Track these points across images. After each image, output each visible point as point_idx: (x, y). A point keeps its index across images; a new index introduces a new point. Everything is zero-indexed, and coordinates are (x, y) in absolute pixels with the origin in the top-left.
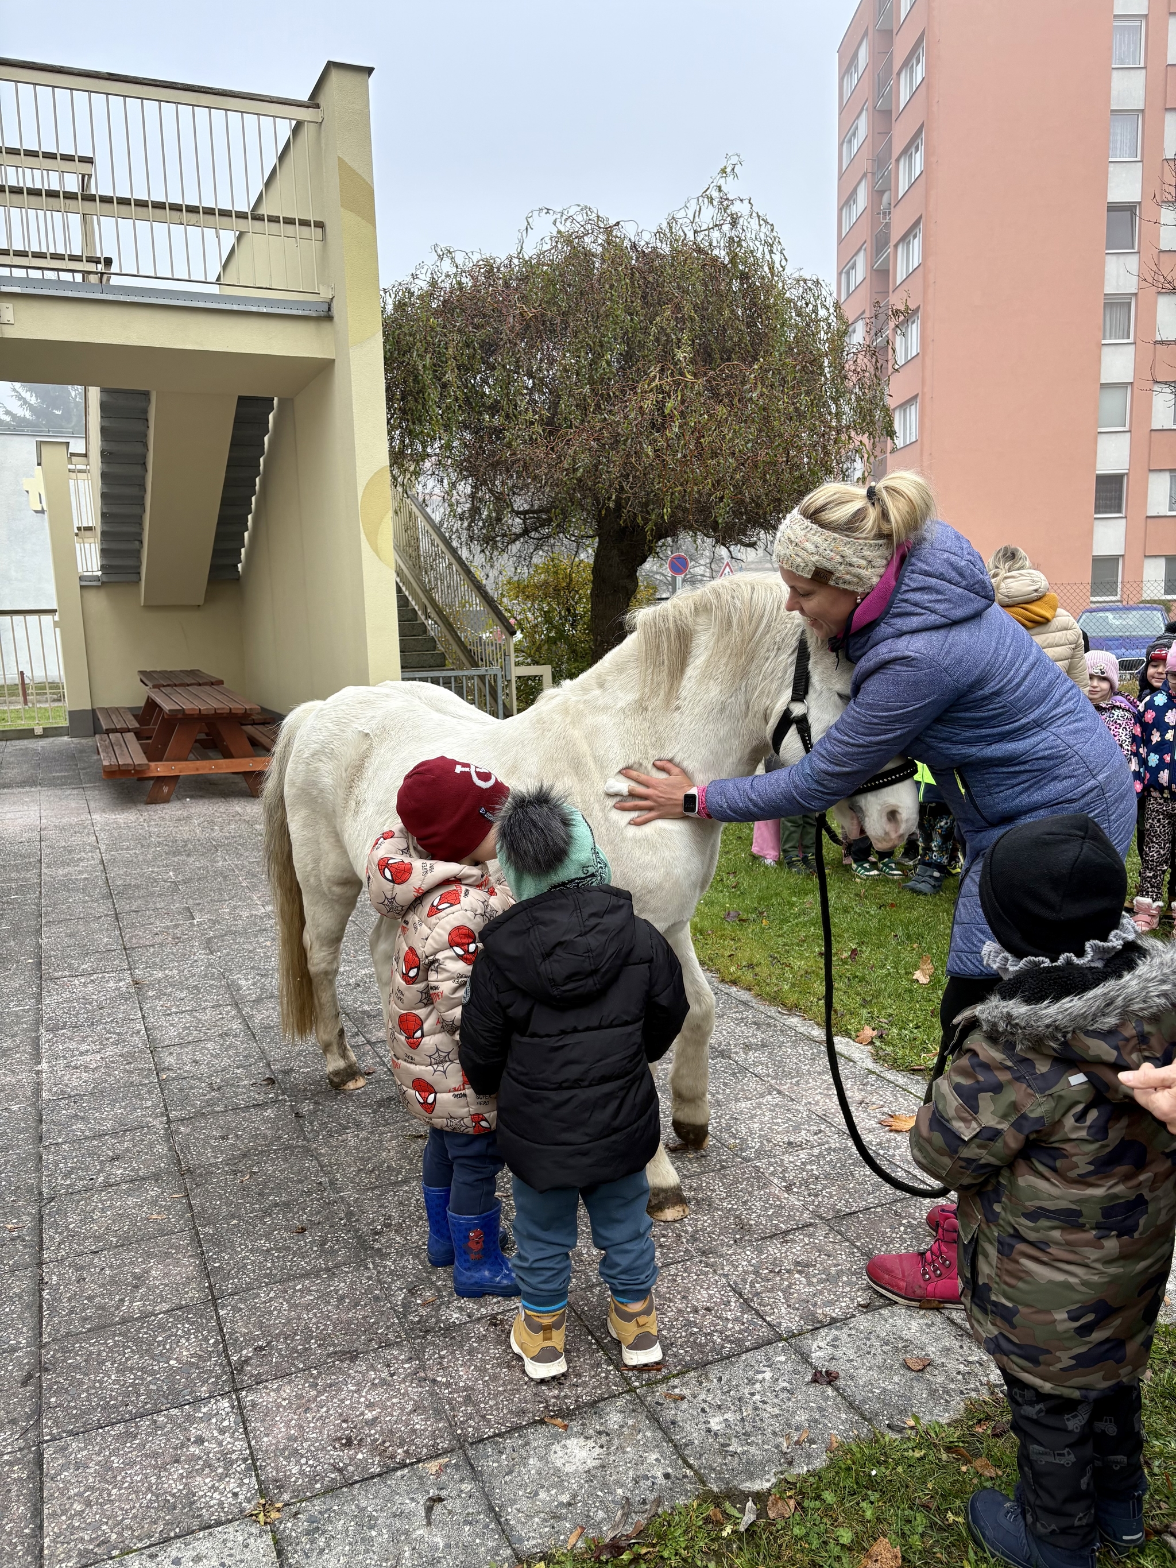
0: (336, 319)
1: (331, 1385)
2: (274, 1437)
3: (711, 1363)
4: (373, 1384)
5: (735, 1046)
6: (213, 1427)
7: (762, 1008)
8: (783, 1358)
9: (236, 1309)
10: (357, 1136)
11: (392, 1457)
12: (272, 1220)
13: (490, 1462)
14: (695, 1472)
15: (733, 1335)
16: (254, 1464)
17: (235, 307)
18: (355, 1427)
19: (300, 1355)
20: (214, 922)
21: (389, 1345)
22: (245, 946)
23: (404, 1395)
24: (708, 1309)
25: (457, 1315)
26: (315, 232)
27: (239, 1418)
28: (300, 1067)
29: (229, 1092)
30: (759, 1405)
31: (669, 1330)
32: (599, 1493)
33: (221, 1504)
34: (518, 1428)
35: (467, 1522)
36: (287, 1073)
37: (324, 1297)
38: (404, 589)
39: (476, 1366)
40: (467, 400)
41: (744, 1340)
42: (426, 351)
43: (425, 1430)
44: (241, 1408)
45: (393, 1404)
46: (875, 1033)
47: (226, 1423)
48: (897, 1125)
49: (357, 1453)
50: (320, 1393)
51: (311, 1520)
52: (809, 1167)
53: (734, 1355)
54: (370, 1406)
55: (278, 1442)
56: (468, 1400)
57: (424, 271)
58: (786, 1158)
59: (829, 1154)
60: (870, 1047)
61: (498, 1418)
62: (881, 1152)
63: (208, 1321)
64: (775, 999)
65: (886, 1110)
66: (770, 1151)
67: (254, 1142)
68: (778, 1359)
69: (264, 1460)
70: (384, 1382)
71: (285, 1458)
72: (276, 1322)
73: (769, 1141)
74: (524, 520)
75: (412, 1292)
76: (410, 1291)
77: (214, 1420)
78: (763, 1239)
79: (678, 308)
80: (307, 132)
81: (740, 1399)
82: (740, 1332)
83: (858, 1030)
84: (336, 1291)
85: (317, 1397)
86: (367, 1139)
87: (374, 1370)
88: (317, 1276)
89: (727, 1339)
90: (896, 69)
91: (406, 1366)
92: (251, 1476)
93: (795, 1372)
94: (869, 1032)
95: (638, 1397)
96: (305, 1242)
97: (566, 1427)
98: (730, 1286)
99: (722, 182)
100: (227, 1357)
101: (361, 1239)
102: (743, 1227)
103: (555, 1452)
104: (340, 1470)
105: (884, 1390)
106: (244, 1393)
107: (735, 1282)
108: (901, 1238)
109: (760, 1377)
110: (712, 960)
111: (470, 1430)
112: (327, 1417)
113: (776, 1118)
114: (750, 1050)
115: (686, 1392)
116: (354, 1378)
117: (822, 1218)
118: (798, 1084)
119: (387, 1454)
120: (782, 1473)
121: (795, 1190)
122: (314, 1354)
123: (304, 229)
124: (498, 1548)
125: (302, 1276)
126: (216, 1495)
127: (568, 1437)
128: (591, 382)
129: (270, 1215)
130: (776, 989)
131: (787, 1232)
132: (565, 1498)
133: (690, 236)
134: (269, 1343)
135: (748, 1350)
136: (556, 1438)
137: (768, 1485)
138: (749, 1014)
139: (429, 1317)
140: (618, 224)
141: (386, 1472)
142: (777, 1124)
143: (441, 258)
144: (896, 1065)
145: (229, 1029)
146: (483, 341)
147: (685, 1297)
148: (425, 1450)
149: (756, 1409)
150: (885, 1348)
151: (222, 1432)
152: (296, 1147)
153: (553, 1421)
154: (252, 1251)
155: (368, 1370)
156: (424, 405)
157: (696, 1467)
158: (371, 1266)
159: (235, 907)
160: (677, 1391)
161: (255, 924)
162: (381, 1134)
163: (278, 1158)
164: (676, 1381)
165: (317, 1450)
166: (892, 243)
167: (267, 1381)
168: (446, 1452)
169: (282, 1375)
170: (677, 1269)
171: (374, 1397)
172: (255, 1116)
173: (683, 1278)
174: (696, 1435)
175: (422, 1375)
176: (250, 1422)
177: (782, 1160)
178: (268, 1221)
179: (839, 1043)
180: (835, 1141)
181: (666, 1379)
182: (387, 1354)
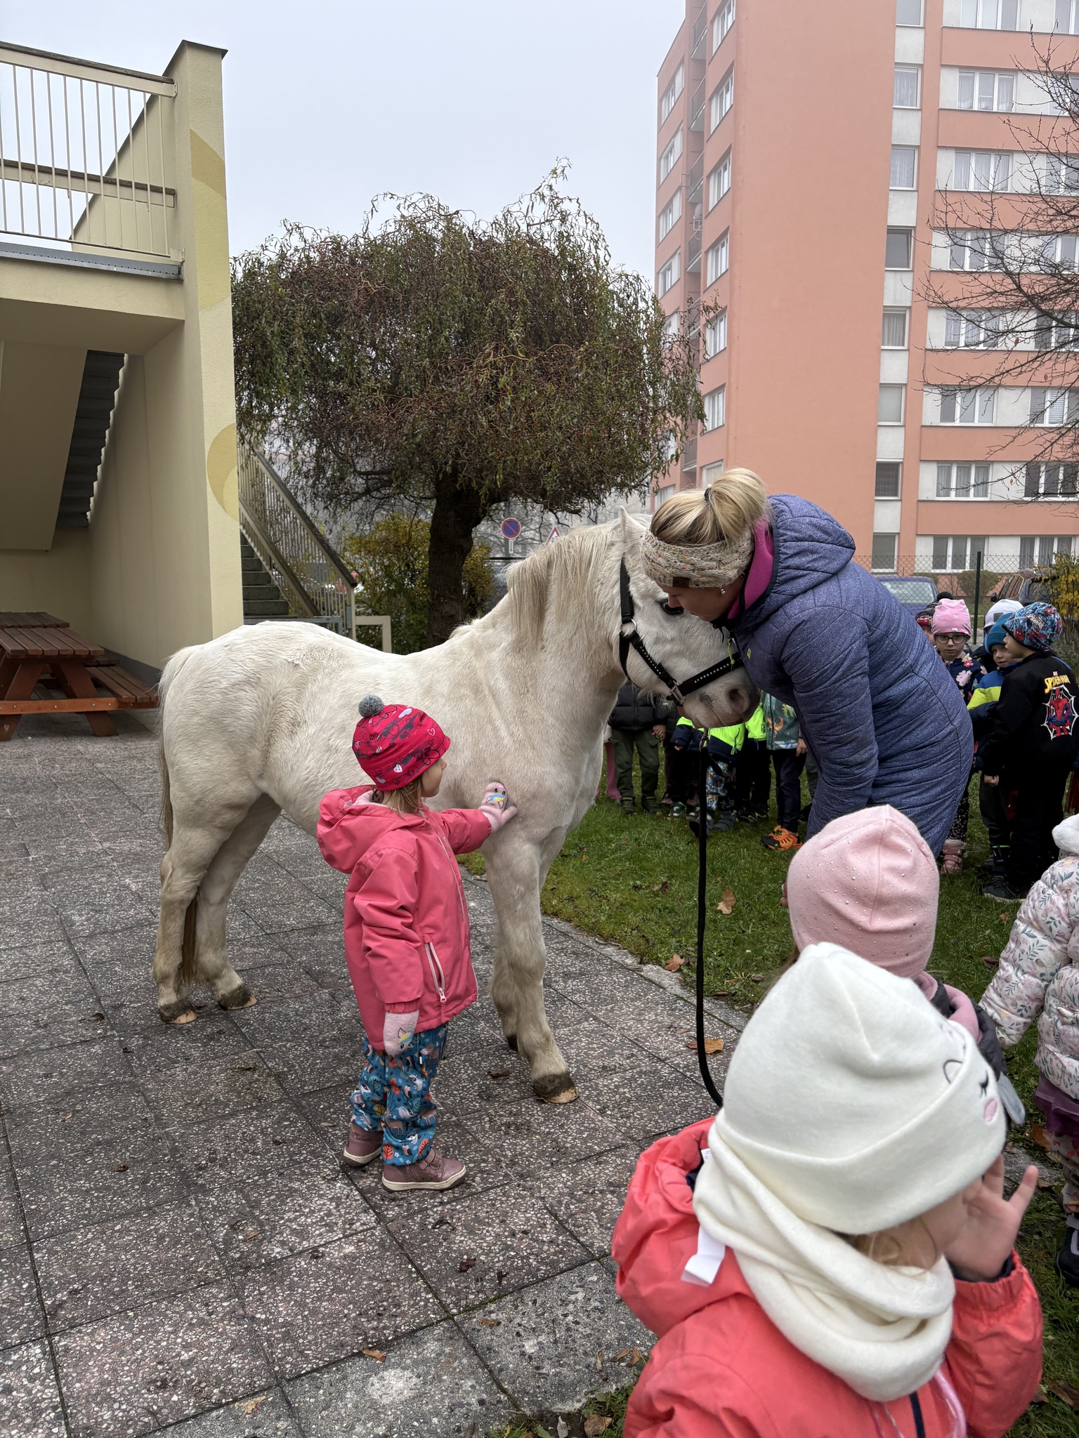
0: (186, 282)
1: (146, 1327)
2: (87, 1383)
3: (526, 1286)
4: (190, 1324)
5: (555, 976)
6: (23, 1375)
7: (581, 938)
8: (595, 1278)
9: (51, 1252)
10: (186, 1070)
11: (208, 1397)
12: (93, 1160)
13: (306, 1397)
14: (510, 1397)
15: (548, 1257)
16: (64, 1412)
17: (85, 265)
18: (170, 1369)
19: (117, 1297)
20: (50, 858)
21: (208, 1283)
22: (80, 882)
23: (221, 1334)
24: (525, 1232)
25: (279, 1250)
26: (167, 199)
27: (51, 1365)
28: (131, 1002)
29: (55, 1029)
30: (572, 1325)
31: (487, 1255)
32: (416, 1424)
34: (336, 1362)
36: (117, 1008)
37: (144, 1237)
38: (249, 540)
39: (295, 1301)
40: (313, 365)
41: (558, 1261)
42: (274, 318)
43: (243, 1368)
44: (53, 1353)
45: (211, 1344)
46: (682, 961)
47: (37, 1370)
49: (172, 1395)
50: (135, 1335)
52: (621, 1090)
53: (548, 1277)
55: (91, 1388)
56: (287, 1337)
57: (273, 243)
58: (601, 1082)
59: (641, 1077)
60: (678, 974)
61: (314, 1353)
62: (688, 1074)
63: (22, 1265)
64: (593, 930)
65: (692, 1034)
66: (586, 1075)
67: (79, 1079)
68: (590, 1279)
69: (75, 1408)
70: (202, 1322)
71: (97, 1404)
72: (93, 1263)
73: (585, 1066)
74: (367, 480)
75: (234, 1228)
76: (232, 1227)
77: (24, 1368)
78: (578, 1161)
79: (511, 292)
80: (161, 105)
81: (553, 1321)
82: (555, 1254)
83: (667, 959)
84: (156, 1230)
85: (132, 1339)
86: (196, 1073)
87: (193, 1310)
88: (137, 1216)
89: (542, 1261)
90: (708, 95)
91: (225, 1304)
92: (60, 1425)
93: (606, 1291)
95: (456, 1324)
96: (127, 1181)
97: (384, 1359)
98: (546, 1208)
99: (553, 182)
100: (41, 1302)
101: (184, 1176)
102: (560, 1150)
103: (373, 1385)
104: (153, 1414)
106: (57, 1338)
107: (551, 1205)
109: (573, 1297)
111: (288, 1366)
112: (142, 1360)
113: (592, 1043)
114: (569, 978)
115: (502, 1316)
116: (171, 1319)
117: (633, 1139)
118: (612, 1010)
119: (203, 1394)
120: (592, 1392)
121: (609, 1112)
122: (131, 1296)
123: (156, 195)
125: (122, 1216)
127: (386, 1369)
128: (431, 355)
129: (91, 1154)
130: (593, 920)
131: (600, 1154)
132: (381, 1430)
133: (524, 228)
134: (84, 1286)
135: (562, 1272)
136: (373, 1370)
137: (578, 1405)
138: (569, 944)
139: (250, 1252)
140: (457, 212)
141: (201, 1413)
142: (593, 1049)
143: (290, 232)
145: (60, 965)
146: (329, 312)
147: (503, 1221)
148: (242, 1389)
149: (568, 1329)
151: (32, 1379)
152: (122, 1083)
153: (371, 1353)
154: (70, 1192)
155: (186, 1311)
156: (271, 369)
157: (510, 1392)
158: (193, 1203)
159: (72, 844)
160: (494, 1316)
161: (92, 860)
162: (210, 1067)
163: (103, 1094)
164: (493, 1307)
165: (130, 1394)
166: (703, 250)
167: (81, 1325)
168: (262, 1390)
169: (97, 1318)
170: (496, 1193)
171: (191, 1337)
172: (81, 1052)
173: (502, 1202)
174: (510, 1359)
175: (241, 1312)
176: (62, 1367)
177: (597, 1084)
178: (89, 1160)
179: (650, 970)
180: (645, 1064)
181: (483, 1304)
182: (206, 1292)
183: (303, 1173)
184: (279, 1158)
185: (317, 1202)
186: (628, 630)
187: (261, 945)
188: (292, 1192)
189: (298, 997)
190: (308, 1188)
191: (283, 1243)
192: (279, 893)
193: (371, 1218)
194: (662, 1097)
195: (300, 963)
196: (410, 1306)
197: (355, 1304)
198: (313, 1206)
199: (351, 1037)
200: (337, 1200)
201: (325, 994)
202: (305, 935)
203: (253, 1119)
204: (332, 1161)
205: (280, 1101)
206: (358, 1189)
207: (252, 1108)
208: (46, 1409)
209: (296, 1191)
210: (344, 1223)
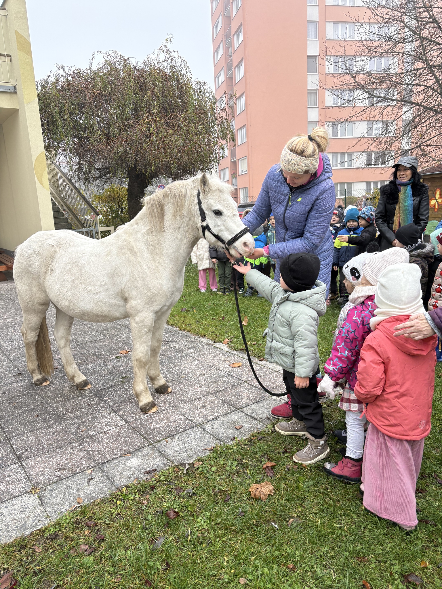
0: (18, 93)
1: (53, 456)
2: (35, 472)
3: (176, 435)
4: (67, 454)
5: (184, 349)
6: (13, 472)
7: (193, 337)
8: (197, 430)
9: (16, 441)
10: (54, 387)
11: (75, 471)
12: (26, 415)
13: (106, 467)
14: (171, 461)
16: (29, 479)
18: (62, 465)
19: (41, 450)
21: (71, 443)
23: (78, 455)
24: (175, 421)
25: (94, 433)
26: (7, 59)
27: (22, 469)
29: (4, 379)
31: (163, 428)
32: (142, 470)
33: (19, 491)
34: (115, 458)
35: (100, 483)
36: (25, 371)
37: (48, 433)
38: (53, 199)
39: (101, 445)
40: (74, 126)
41: (186, 427)
42: (56, 106)
43: (86, 463)
44: (22, 466)
45: (74, 458)
46: (229, 340)
47: (18, 470)
48: (234, 365)
49: (63, 472)
50: (49, 458)
51: (50, 490)
52: (207, 380)
53: (183, 432)
54: (67, 459)
55: (37, 473)
56: (99, 454)
57: (52, 74)
58: (200, 378)
59: (213, 376)
60: (227, 345)
61: (108, 457)
62: (230, 374)
63: (7, 445)
64: (197, 334)
65: (231, 362)
66: (195, 377)
67: (16, 393)
69: (32, 478)
70: (71, 453)
71: (39, 476)
72: (31, 442)
74: (100, 172)
75: (78, 428)
76: (77, 428)
77: (13, 470)
78: (192, 401)
79: (153, 92)
80: (2, 19)
81: (184, 442)
82: (184, 426)
83: (223, 340)
84: (52, 431)
86: (58, 388)
87: (67, 450)
88: (44, 428)
89: (181, 428)
91: (78, 448)
93: (201, 433)
94: (227, 340)
95: (153, 446)
96: (39, 419)
97: (131, 456)
98: (181, 414)
99: (166, 44)
100: (16, 453)
101: (59, 416)
102: (186, 398)
103: (128, 462)
104: (58, 477)
105: (227, 434)
106: (23, 462)
107: (183, 413)
108: (234, 396)
109: (190, 436)
110: (176, 324)
111: (100, 461)
112: (52, 464)
114: (189, 349)
115: (168, 442)
116: (60, 453)
117: (210, 393)
118: (204, 357)
120: (196, 458)
121: (202, 386)
122: (46, 449)
123: (3, 57)
124: (111, 488)
125: (39, 429)
126: (17, 489)
127: (132, 458)
128: (122, 120)
129: (25, 413)
130: (198, 331)
131: (199, 398)
132: (131, 473)
133: (156, 64)
134: (29, 448)
135: (187, 430)
136: (128, 459)
137: (192, 461)
138: (189, 339)
139: (84, 434)
140: (128, 59)
141: (74, 474)
142: (197, 369)
143: (59, 69)
144: (235, 349)
146: (78, 103)
147: (168, 419)
148: (86, 468)
149: (189, 444)
150: (228, 424)
152: (32, 393)
153: (127, 455)
154: (20, 424)
155: (65, 451)
156: (57, 128)
158: (63, 423)
160: (165, 443)
162: (63, 386)
163: (26, 397)
164: (165, 440)
165: (50, 473)
166: (233, 68)
167: (30, 458)
168: (93, 467)
169: (35, 455)
170: (165, 412)
171: (67, 457)
172: (16, 386)
173: (167, 414)
174: (171, 452)
175: (83, 449)
176: (26, 469)
177: (198, 379)
178: (24, 415)
179: (218, 345)
180: (215, 372)
181: (161, 440)
182: (71, 445)
183: (99, 412)
184: (90, 409)
185: (104, 420)
186: (204, 224)
187: (76, 348)
188: (96, 418)
189: (91, 363)
190: (101, 416)
191: (95, 431)
192: (80, 331)
193: (124, 422)
194: (220, 381)
195: (91, 352)
196: (138, 443)
197: (120, 444)
198: (104, 421)
199: (112, 373)
200: (112, 419)
201: (101, 361)
202: (92, 343)
203: (80, 399)
204: (109, 408)
205: (89, 394)
206: (118, 415)
207: (79, 396)
208: (23, 479)
209: (97, 417)
210: (115, 424)
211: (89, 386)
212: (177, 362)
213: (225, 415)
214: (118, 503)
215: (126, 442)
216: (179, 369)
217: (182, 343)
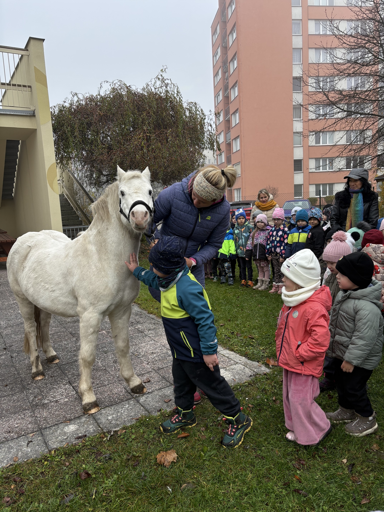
0: (36, 116)
1: (7, 420)
4: (19, 419)
7: (157, 319)
11: (21, 434)
13: (47, 432)
14: (101, 428)
18: (12, 429)
21: (26, 410)
23: (27, 420)
24: (116, 393)
26: (28, 89)
28: (15, 345)
30: (123, 412)
32: (75, 436)
35: (37, 445)
36: (10, 346)
37: (10, 401)
39: (49, 412)
40: (83, 141)
41: (123, 399)
42: (69, 126)
43: (31, 427)
45: (24, 423)
49: (11, 434)
50: (3, 422)
52: (155, 358)
53: (120, 403)
56: (45, 420)
57: (68, 100)
61: (52, 423)
66: (146, 355)
68: (131, 402)
70: (22, 418)
74: (107, 177)
75: (35, 397)
79: (149, 112)
80: (25, 58)
81: (118, 412)
82: (123, 397)
84: (13, 399)
87: (20, 416)
88: (8, 396)
89: (119, 399)
90: (228, 34)
91: (29, 414)
93: (135, 405)
96: (7, 388)
97: (70, 423)
98: (124, 387)
99: (162, 73)
101: (23, 386)
103: (65, 428)
105: (156, 406)
109: (125, 407)
110: (146, 308)
111: (44, 426)
112: (4, 427)
114: (149, 330)
115: (104, 412)
116: (14, 418)
117: (154, 370)
118: (160, 338)
119: (19, 433)
120: (123, 426)
121: (150, 364)
122: (4, 414)
123: (25, 88)
124: (44, 450)
125: (4, 396)
127: (70, 425)
128: (122, 135)
131: (143, 374)
132: (65, 438)
133: (153, 90)
135: (124, 401)
136: (67, 425)
137: (119, 429)
139: (39, 402)
140: (130, 86)
141: (19, 437)
142: (151, 348)
143: (73, 96)
146: (87, 123)
147: (111, 391)
148: (30, 432)
149: (121, 413)
150: (160, 397)
152: (9, 365)
153: (67, 422)
155: (18, 416)
156: (68, 143)
158: (25, 392)
159: (4, 302)
161: (9, 307)
163: (2, 368)
164: (102, 410)
166: (230, 88)
168: (35, 431)
170: (111, 385)
171: (19, 422)
174: (104, 420)
175: (33, 415)
177: (149, 357)
182: (25, 412)
183: (57, 384)
184: (51, 380)
185: (60, 390)
187: (58, 327)
188: (53, 388)
189: (66, 340)
190: (58, 387)
191: (48, 400)
193: (74, 393)
194: (166, 359)
195: (69, 331)
196: (80, 411)
197: (65, 412)
200: (66, 389)
201: (74, 339)
202: (72, 323)
203: (46, 372)
204: (66, 380)
205: (55, 367)
206: (72, 386)
207: (46, 369)
209: (55, 388)
210: (66, 394)
211: (57, 361)
212: (136, 341)
213: (160, 389)
214: (46, 463)
215: (70, 410)
216: (135, 348)
217: (146, 324)
